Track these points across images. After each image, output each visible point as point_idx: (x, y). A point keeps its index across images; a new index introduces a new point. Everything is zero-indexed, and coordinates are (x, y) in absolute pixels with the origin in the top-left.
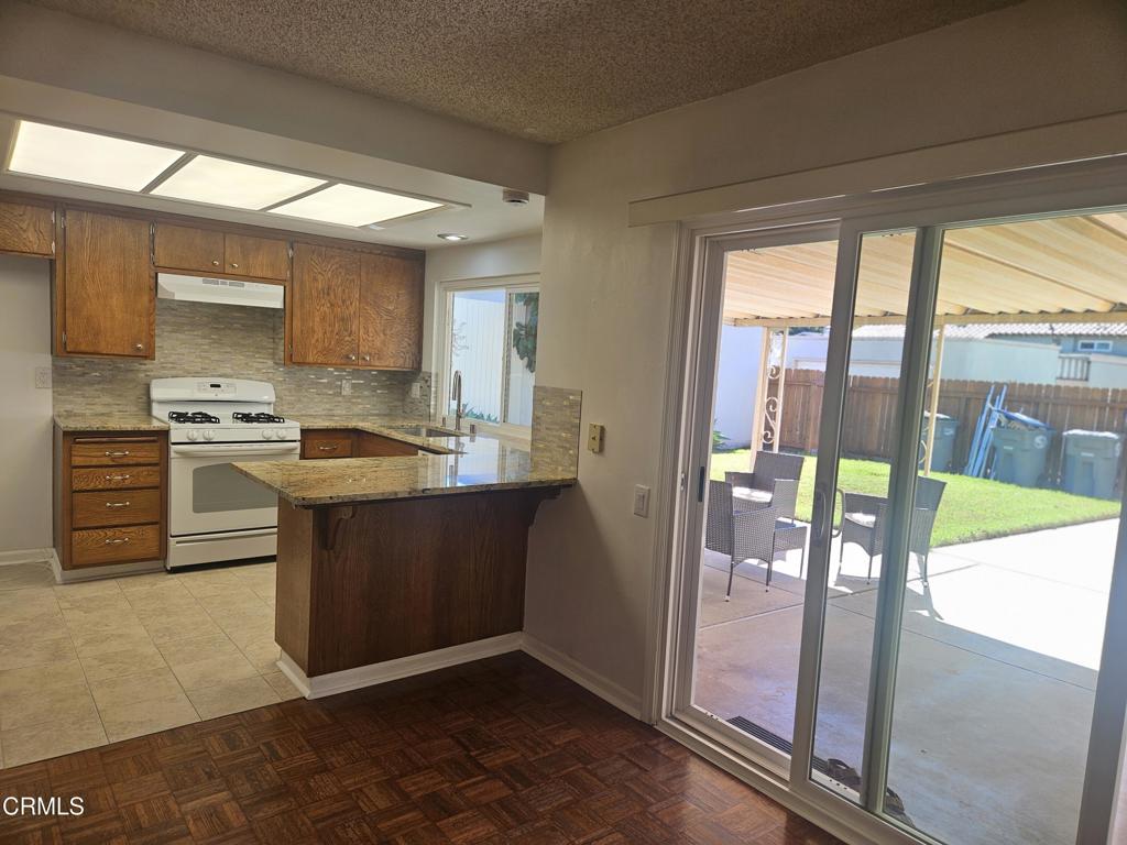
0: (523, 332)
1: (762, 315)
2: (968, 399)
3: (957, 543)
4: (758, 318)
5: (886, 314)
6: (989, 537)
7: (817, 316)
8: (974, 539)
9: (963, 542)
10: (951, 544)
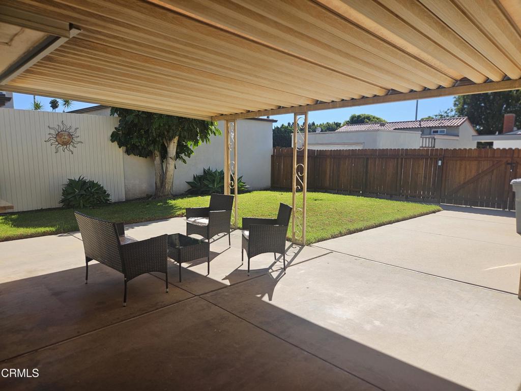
0: (120, 133)
1: (224, 113)
2: (367, 158)
3: (330, 239)
4: (222, 115)
5: (280, 107)
6: (351, 232)
7: (249, 111)
8: (341, 235)
9: (334, 238)
10: (325, 240)
